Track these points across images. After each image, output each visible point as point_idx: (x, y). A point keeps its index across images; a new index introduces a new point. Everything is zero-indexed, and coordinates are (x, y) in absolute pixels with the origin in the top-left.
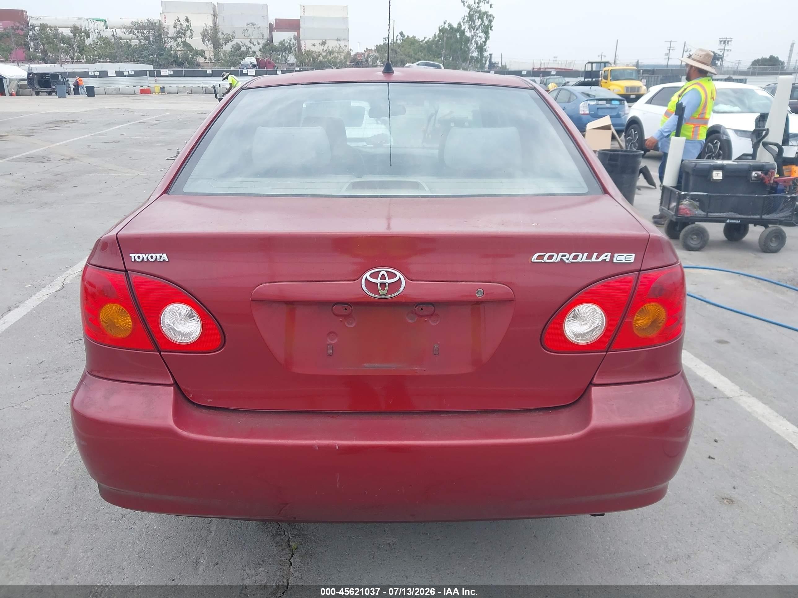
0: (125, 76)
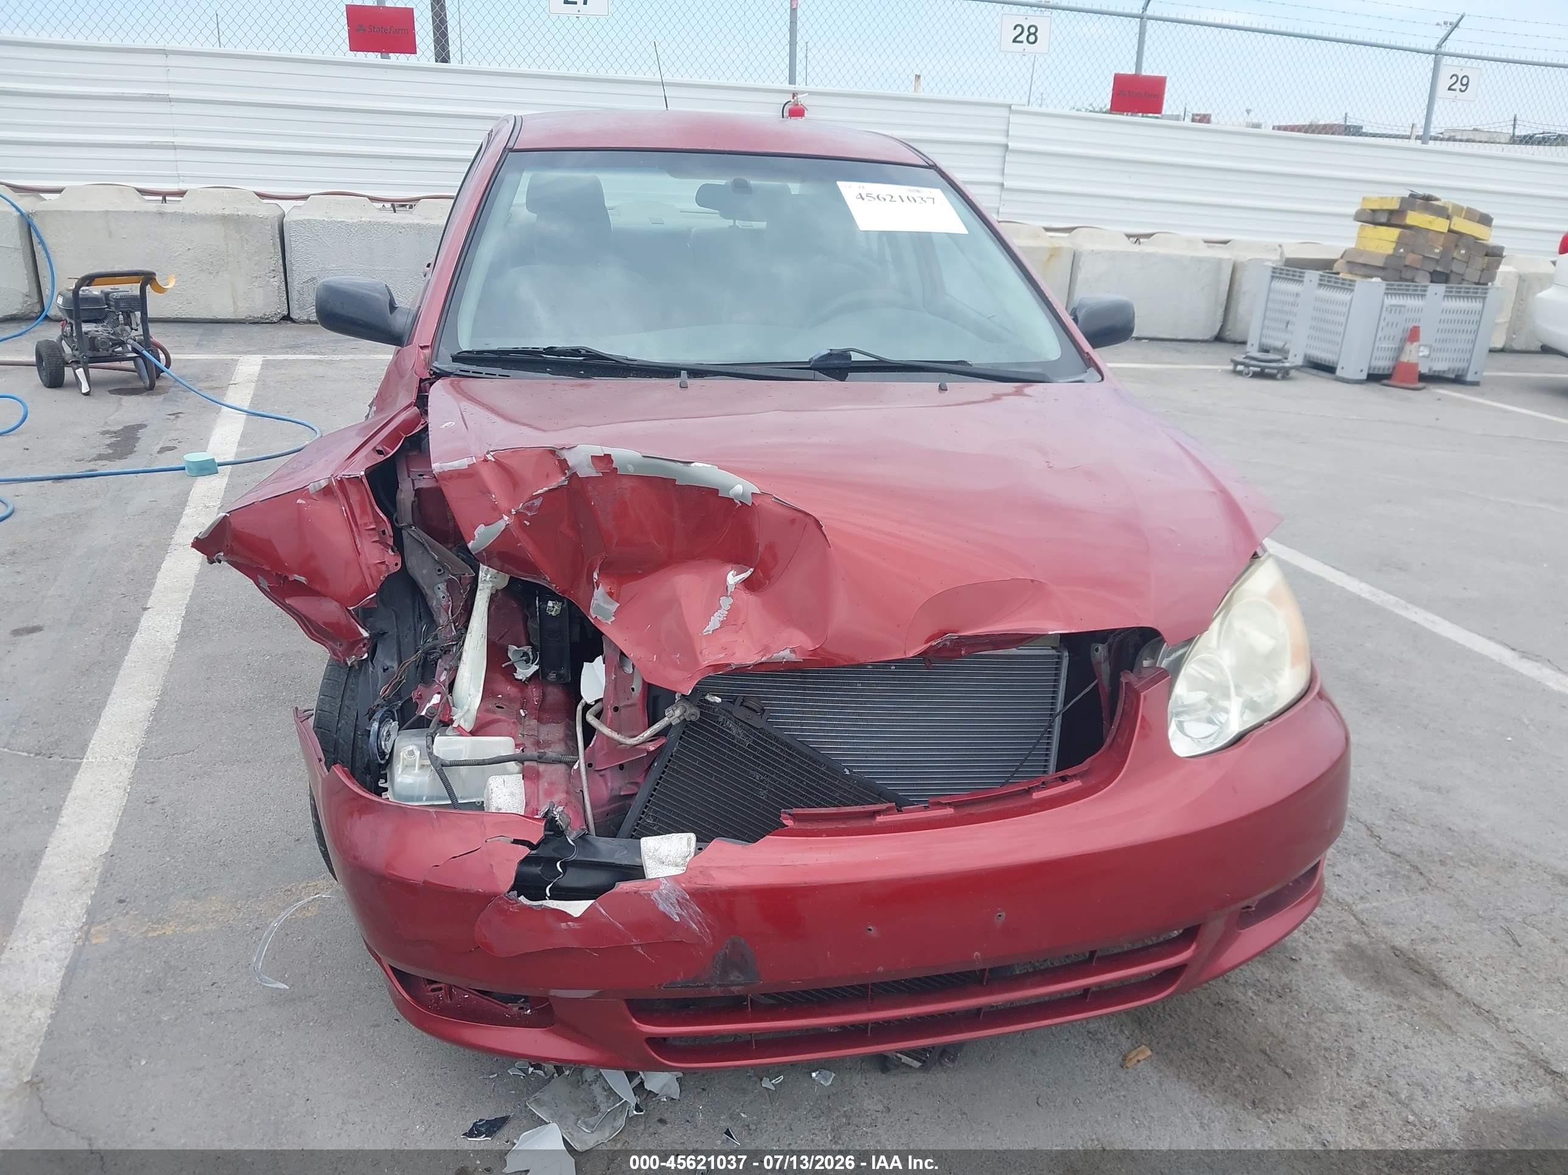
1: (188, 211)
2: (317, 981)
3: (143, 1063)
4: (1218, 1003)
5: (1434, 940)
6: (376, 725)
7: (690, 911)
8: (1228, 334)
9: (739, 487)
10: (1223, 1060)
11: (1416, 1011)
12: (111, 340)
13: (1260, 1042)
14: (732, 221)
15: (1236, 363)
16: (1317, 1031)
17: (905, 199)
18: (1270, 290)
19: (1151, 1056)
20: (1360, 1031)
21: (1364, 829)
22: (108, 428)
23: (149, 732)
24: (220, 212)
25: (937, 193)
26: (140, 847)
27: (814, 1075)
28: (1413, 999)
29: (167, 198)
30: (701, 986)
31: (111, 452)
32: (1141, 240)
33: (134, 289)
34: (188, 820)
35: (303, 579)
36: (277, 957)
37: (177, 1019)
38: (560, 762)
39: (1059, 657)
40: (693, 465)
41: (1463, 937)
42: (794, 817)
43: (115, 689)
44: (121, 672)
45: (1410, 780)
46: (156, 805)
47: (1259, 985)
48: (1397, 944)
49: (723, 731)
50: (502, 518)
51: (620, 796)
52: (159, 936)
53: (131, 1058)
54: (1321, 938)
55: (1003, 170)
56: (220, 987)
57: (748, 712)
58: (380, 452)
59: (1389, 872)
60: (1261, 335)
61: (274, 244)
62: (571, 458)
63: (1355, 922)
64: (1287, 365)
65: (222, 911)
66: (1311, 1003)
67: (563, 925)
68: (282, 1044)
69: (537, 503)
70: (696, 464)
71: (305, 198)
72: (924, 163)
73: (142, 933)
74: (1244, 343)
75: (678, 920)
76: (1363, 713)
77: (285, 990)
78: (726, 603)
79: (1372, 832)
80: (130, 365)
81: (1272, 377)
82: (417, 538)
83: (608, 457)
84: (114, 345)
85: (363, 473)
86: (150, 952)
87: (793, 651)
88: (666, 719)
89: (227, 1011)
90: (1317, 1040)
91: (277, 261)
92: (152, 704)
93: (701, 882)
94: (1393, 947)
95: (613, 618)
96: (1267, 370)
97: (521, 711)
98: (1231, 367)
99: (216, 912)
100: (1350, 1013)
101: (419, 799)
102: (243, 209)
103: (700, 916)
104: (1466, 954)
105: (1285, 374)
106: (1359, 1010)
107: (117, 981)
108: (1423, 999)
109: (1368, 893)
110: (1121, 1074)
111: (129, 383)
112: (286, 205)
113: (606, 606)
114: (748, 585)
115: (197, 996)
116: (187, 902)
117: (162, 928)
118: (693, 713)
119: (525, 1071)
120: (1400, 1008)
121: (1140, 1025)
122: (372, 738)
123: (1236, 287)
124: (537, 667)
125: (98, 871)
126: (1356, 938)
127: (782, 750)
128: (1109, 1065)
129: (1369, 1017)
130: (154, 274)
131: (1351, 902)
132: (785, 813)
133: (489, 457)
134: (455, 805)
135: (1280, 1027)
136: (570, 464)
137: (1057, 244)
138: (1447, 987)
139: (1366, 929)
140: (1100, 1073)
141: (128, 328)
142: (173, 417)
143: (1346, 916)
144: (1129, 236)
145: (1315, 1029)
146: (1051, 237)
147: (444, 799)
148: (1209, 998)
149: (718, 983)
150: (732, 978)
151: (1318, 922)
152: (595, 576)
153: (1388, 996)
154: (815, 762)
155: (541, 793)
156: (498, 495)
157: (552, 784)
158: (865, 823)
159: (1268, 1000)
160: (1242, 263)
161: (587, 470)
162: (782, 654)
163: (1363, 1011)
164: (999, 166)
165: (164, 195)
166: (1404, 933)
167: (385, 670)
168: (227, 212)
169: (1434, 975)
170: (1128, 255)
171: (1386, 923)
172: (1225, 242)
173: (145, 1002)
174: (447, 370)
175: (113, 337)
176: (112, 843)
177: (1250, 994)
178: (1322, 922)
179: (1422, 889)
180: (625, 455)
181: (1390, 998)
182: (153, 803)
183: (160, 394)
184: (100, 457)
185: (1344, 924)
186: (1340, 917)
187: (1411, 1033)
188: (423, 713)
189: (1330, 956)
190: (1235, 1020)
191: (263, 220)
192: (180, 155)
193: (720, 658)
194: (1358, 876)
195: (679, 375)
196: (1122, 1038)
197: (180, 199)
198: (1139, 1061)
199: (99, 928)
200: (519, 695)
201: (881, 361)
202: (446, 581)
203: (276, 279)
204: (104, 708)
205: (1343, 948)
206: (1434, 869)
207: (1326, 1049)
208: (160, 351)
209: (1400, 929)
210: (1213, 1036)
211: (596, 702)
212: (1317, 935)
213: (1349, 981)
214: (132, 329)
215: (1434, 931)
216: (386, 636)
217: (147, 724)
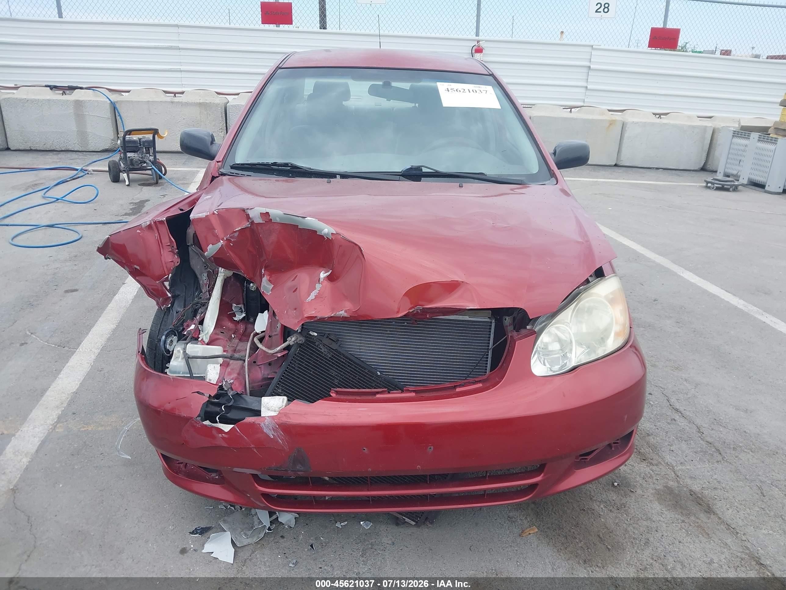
1: (184, 101)
2: (147, 457)
3: (61, 486)
4: (583, 510)
5: (715, 488)
6: (164, 337)
7: (278, 433)
8: (709, 167)
9: (326, 230)
10: (575, 538)
11: (692, 524)
12: (140, 160)
13: (599, 531)
14: (414, 104)
15: (708, 183)
16: (633, 529)
17: (471, 91)
18: (731, 143)
19: (537, 532)
20: (657, 531)
21: (695, 428)
22: (133, 201)
23: (109, 339)
24: (198, 101)
25: (490, 88)
26: (89, 390)
27: (362, 523)
28: (693, 518)
29: (176, 95)
30: (283, 470)
31: (131, 212)
32: (662, 116)
33: (150, 137)
34: (113, 380)
35: (138, 267)
36: (133, 444)
37: (81, 468)
38: (241, 360)
39: (491, 322)
40: (306, 219)
41: (733, 489)
42: (337, 393)
43: (100, 319)
44: (105, 312)
45: (731, 405)
46: (102, 372)
47: (608, 502)
48: (693, 489)
49: (317, 350)
50: (220, 241)
51: (268, 378)
52: (85, 430)
53: (56, 483)
54: (651, 482)
55: (588, 79)
56: (104, 455)
57: (330, 341)
58: (181, 210)
59: (701, 451)
60: (725, 167)
61: (222, 116)
62: (252, 214)
63: (673, 475)
64: (736, 183)
65: (115, 422)
66: (634, 514)
67: (220, 435)
68: (123, 483)
69: (236, 234)
70: (308, 218)
71: (238, 94)
72: (487, 73)
73: (78, 429)
74: (716, 172)
75: (272, 437)
76: (716, 368)
77: (129, 459)
78: (318, 286)
79: (700, 430)
80: (149, 172)
81: (727, 190)
82: (195, 251)
83: (267, 213)
84: (141, 163)
85: (165, 219)
86: (79, 437)
87: (346, 312)
88: (288, 342)
89: (104, 466)
90: (631, 533)
91: (223, 124)
92: (113, 326)
93: (284, 420)
94: (691, 490)
95: (271, 292)
96: (725, 186)
97: (233, 335)
98: (705, 184)
99: (112, 422)
100: (654, 521)
101: (179, 373)
102: (208, 100)
103: (283, 436)
104: (731, 498)
105: (735, 189)
106: (660, 520)
107: (61, 449)
108: (698, 518)
109: (686, 461)
110: (519, 540)
111: (148, 181)
112: (230, 98)
113: (268, 286)
114: (330, 278)
115: (93, 458)
116: (101, 416)
117: (88, 427)
118: (301, 340)
119: (226, 507)
120: (683, 521)
121: (537, 516)
122: (162, 343)
123: (714, 141)
124: (245, 315)
125: (68, 399)
126: (671, 483)
127: (346, 361)
128: (514, 534)
129: (664, 524)
130: (158, 130)
131: (675, 465)
132: (333, 390)
133: (215, 212)
134: (192, 377)
135: (612, 525)
136: (251, 217)
137: (614, 118)
138: (714, 513)
139: (678, 480)
140: (507, 538)
141: (148, 155)
142: (162, 197)
143: (670, 472)
144: (655, 114)
145: (631, 528)
146: (612, 114)
147: (187, 373)
148: (579, 506)
149: (291, 469)
150: (298, 468)
151: (653, 473)
152: (263, 271)
153: (679, 515)
154: (362, 367)
155: (226, 373)
156: (218, 231)
157: (232, 369)
158: (370, 397)
159: (611, 511)
160: (718, 129)
161: (258, 220)
162: (341, 312)
163: (661, 521)
164: (585, 78)
165: (175, 94)
166: (699, 484)
167: (177, 313)
168: (201, 101)
169: (709, 507)
170: (653, 124)
171: (691, 478)
172: (710, 117)
173: (70, 459)
174: (224, 172)
175: (141, 159)
176: (78, 388)
177: (602, 506)
178: (655, 473)
179: (718, 462)
180: (276, 213)
181: (680, 516)
182: (101, 371)
183: (160, 186)
184: (126, 214)
185: (667, 476)
186: (665, 472)
187: (685, 535)
188: (185, 333)
189: (654, 491)
190: (589, 519)
191: (217, 105)
192: (184, 75)
193: (312, 313)
194: (683, 452)
195: (336, 177)
196: (525, 522)
197: (182, 95)
198: (530, 534)
199: (61, 424)
200: (234, 327)
201: (437, 172)
202: (207, 272)
203: (222, 133)
204: (93, 327)
205: (662, 488)
206: (728, 452)
207: (634, 538)
208: (162, 167)
209: (698, 481)
210: (575, 526)
211: (262, 332)
212: (650, 480)
213: (659, 505)
214: (150, 156)
215: (717, 484)
216: (179, 297)
217: (109, 335)
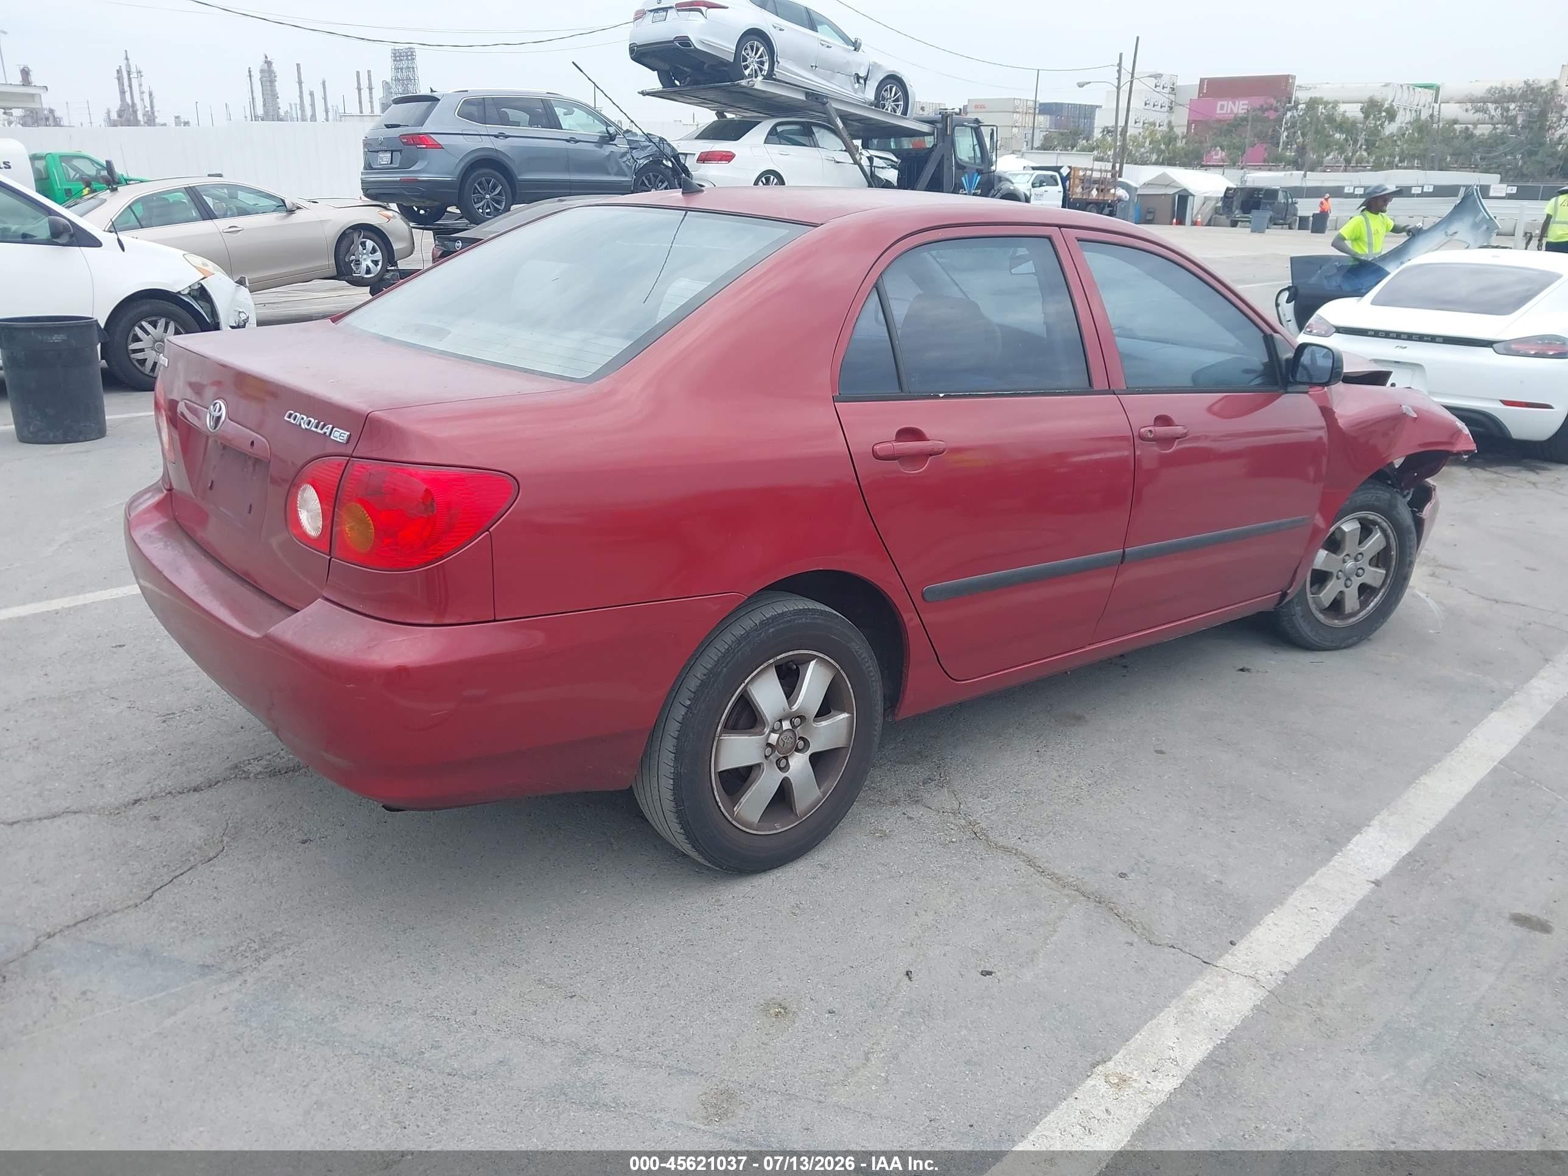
0: (1413, 196)
